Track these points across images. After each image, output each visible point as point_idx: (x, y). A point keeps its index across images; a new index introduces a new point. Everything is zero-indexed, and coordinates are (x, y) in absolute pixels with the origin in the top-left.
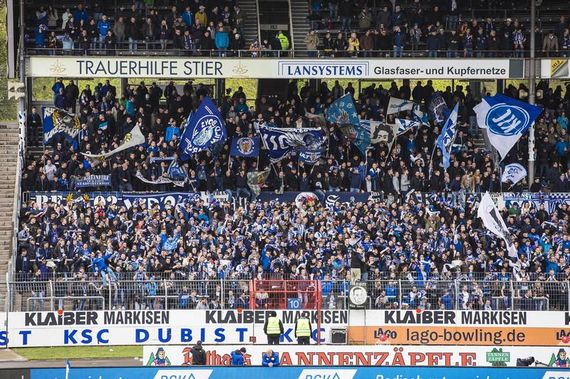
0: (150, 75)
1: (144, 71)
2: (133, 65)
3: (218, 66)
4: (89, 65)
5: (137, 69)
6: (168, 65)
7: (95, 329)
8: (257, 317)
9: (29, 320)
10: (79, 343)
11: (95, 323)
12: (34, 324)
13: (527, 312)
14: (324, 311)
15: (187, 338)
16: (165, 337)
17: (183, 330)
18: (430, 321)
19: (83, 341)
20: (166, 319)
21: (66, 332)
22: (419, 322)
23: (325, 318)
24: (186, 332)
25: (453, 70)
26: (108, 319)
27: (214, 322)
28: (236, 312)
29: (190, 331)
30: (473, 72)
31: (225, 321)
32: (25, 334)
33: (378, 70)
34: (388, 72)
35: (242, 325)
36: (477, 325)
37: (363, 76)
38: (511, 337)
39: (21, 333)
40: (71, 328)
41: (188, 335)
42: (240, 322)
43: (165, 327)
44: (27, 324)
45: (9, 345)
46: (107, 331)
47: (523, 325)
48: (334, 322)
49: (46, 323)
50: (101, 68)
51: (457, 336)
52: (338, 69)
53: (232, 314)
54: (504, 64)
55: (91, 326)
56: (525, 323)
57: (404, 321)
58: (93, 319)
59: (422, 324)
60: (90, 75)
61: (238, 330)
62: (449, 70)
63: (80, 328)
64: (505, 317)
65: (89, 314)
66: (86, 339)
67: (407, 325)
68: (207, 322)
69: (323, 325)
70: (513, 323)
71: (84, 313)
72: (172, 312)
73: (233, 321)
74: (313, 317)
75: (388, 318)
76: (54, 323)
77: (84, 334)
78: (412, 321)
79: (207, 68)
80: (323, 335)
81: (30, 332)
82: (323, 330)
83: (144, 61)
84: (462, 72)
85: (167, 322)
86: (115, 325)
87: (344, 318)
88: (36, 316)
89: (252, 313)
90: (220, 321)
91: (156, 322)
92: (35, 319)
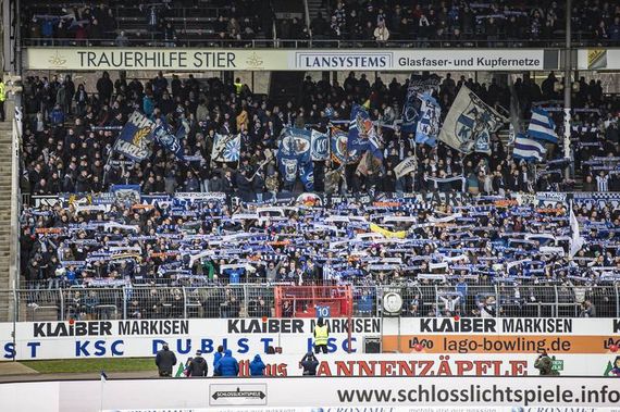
0: (157, 68)
1: (151, 63)
2: (139, 57)
3: (231, 57)
4: (92, 56)
5: (143, 61)
6: (177, 56)
7: (109, 340)
8: (283, 326)
9: (38, 331)
10: (92, 356)
11: (109, 333)
12: (43, 335)
13: (573, 319)
14: (355, 319)
15: (207, 349)
16: (184, 348)
17: (204, 341)
18: (469, 330)
19: (96, 354)
20: (185, 328)
21: (78, 343)
22: (457, 330)
23: (356, 327)
24: (207, 343)
25: (483, 61)
26: (123, 329)
27: (237, 331)
28: (260, 321)
29: (211, 342)
30: (504, 63)
31: (249, 331)
32: (34, 346)
33: (402, 61)
34: (413, 63)
35: (267, 335)
36: (519, 333)
37: (387, 68)
38: (556, 346)
39: (29, 344)
40: (82, 339)
41: (209, 346)
42: (265, 331)
43: (184, 337)
44: (36, 335)
45: (17, 358)
46: (122, 342)
47: (568, 333)
48: (366, 331)
49: (56, 334)
50: (104, 59)
51: (498, 346)
52: (360, 61)
53: (256, 323)
54: (538, 55)
55: (105, 337)
56: (570, 331)
57: (441, 330)
58: (106, 329)
59: (460, 333)
60: (92, 67)
61: (262, 340)
62: (479, 61)
63: (93, 339)
64: (549, 324)
65: (102, 324)
66: (100, 351)
67: (444, 333)
68: (230, 331)
69: (354, 335)
70: (558, 331)
71: (97, 323)
72: (191, 321)
73: (258, 331)
74: (344, 326)
75: (424, 326)
76: (64, 334)
77: (97, 345)
78: (450, 330)
79: (219, 59)
80: (354, 345)
81: (39, 344)
82: (354, 339)
83: (150, 53)
84: (492, 63)
85: (187, 332)
86: (131, 335)
87: (377, 327)
88: (45, 326)
89: (277, 322)
90: (243, 331)
91: (174, 332)
92: (45, 329)
